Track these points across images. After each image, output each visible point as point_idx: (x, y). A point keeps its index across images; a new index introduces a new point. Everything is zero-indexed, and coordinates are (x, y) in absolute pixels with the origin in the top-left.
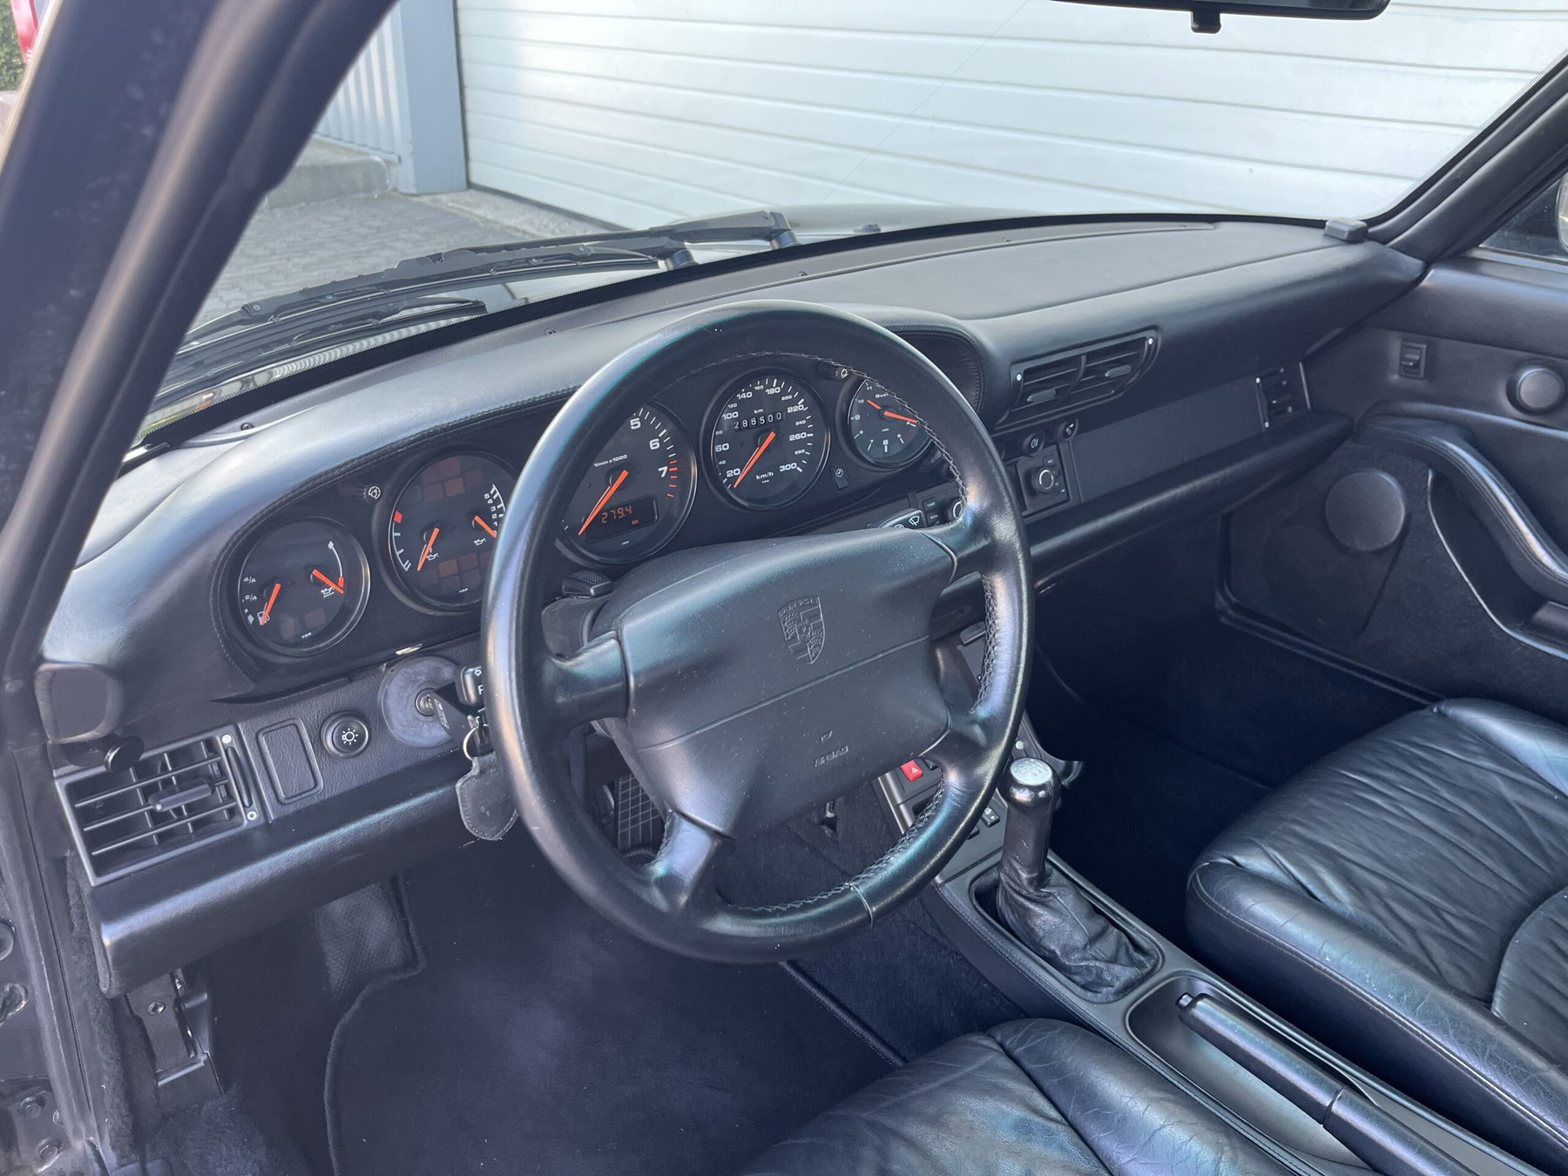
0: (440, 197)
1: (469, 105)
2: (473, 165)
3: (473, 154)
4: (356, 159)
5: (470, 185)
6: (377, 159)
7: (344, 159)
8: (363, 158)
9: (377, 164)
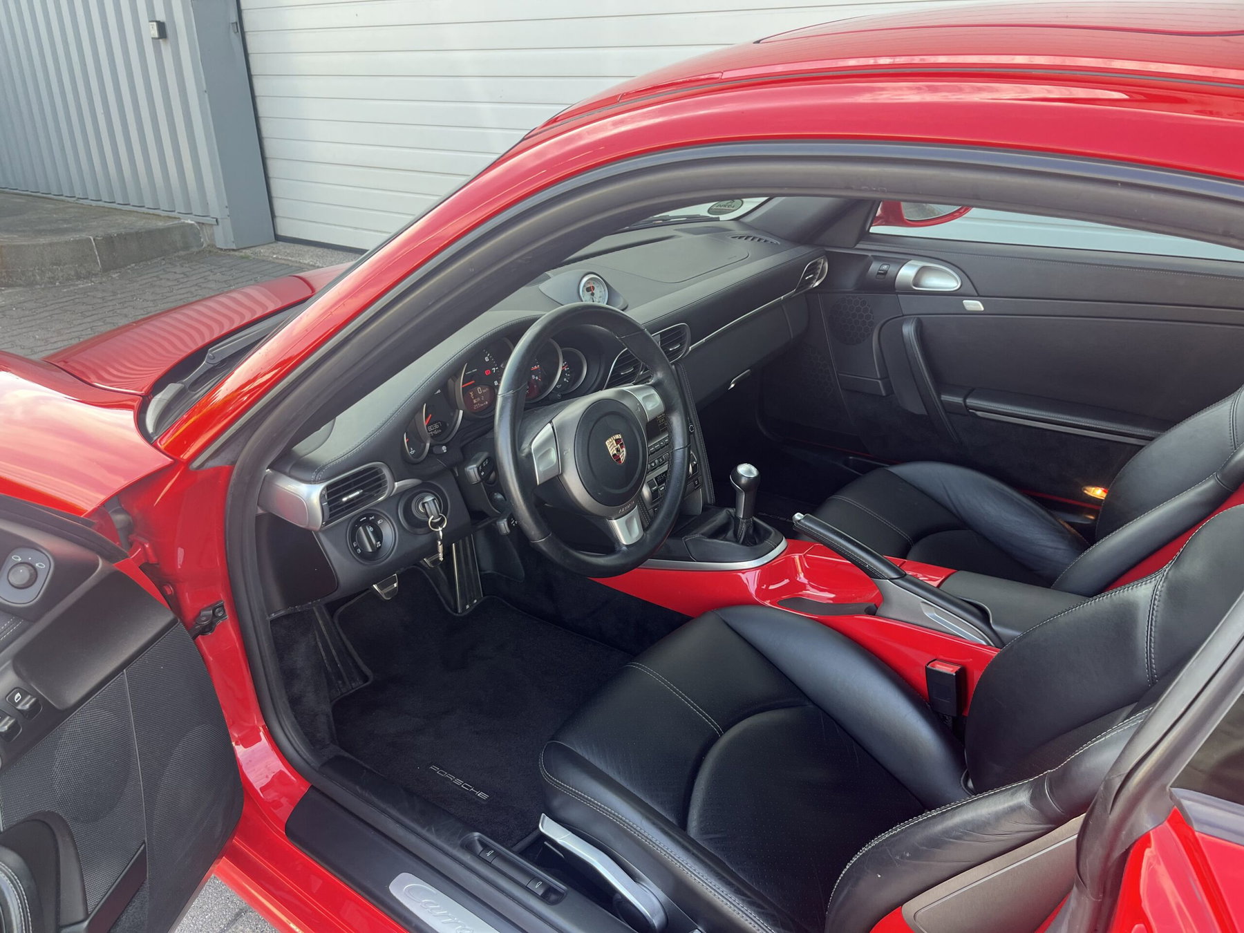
0: (257, 250)
1: (272, 173)
2: (279, 221)
3: (278, 212)
4: (170, 223)
5: (278, 238)
6: (190, 222)
7: (161, 224)
8: (176, 222)
9: (192, 224)
